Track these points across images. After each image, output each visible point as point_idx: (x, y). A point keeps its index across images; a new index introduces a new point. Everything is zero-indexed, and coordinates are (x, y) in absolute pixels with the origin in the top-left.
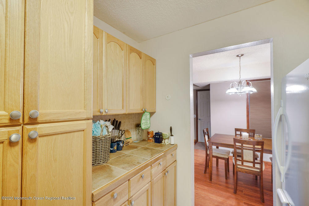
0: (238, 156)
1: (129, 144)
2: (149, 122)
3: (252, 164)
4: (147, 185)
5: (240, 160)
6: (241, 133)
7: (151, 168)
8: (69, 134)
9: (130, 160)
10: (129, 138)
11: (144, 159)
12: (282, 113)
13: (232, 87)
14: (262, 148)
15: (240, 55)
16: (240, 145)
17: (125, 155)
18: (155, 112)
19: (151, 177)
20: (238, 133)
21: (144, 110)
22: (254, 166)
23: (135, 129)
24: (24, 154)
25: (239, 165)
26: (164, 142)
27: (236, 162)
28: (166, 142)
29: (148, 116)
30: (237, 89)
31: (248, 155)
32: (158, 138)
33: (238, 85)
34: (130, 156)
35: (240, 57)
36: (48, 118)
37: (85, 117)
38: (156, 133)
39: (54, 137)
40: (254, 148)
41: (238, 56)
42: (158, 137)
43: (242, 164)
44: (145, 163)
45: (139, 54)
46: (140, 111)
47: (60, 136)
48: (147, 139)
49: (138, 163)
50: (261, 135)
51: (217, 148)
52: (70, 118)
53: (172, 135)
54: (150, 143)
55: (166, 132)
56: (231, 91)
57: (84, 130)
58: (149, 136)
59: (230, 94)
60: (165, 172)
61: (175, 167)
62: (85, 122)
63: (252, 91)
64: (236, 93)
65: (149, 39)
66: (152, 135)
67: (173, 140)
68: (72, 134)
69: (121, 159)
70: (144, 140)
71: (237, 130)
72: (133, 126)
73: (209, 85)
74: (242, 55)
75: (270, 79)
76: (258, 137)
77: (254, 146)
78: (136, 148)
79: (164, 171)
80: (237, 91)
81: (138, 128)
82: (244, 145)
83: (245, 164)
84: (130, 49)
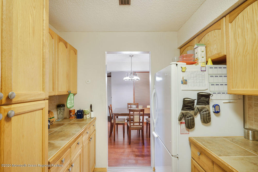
0: (131, 121)
1: (53, 123)
2: (73, 102)
3: (139, 123)
4: (80, 150)
5: (132, 123)
6: (131, 106)
7: (82, 137)
8: (32, 113)
9: (64, 134)
10: (52, 118)
11: (76, 131)
12: (155, 92)
13: (127, 76)
14: (144, 113)
15: (132, 56)
16: (132, 113)
17: (56, 131)
18: (76, 93)
19: (83, 143)
20: (129, 106)
21: (69, 92)
22: (140, 124)
23: (56, 110)
25: (132, 126)
26: (86, 117)
27: (130, 124)
28: (87, 117)
29: (72, 97)
30: (130, 77)
31: (136, 118)
32: (80, 115)
33: (131, 75)
34: (61, 131)
35: (131, 57)
36: (20, 99)
37: (44, 97)
38: (78, 111)
40: (140, 113)
41: (130, 56)
42: (80, 113)
43: (134, 124)
44: (79, 133)
45: (66, 44)
46: (66, 93)
47: (26, 114)
48: (68, 117)
49: (73, 134)
50: (142, 106)
51: (117, 117)
52: (35, 98)
53: (92, 111)
54: (72, 120)
55: (87, 109)
56: (127, 78)
57: (42, 109)
58: (72, 114)
59: (126, 80)
60: (90, 139)
61: (95, 134)
63: (138, 79)
64: (129, 80)
65: (70, 32)
66: (74, 113)
67: (93, 115)
69: (55, 134)
70: (65, 118)
71: (129, 104)
72: (55, 107)
73: (111, 73)
74: (133, 56)
75: (149, 72)
76: (140, 107)
77: (140, 112)
78: (62, 125)
80: (130, 79)
81: (60, 108)
82: (135, 113)
83: (135, 124)
84: (59, 39)
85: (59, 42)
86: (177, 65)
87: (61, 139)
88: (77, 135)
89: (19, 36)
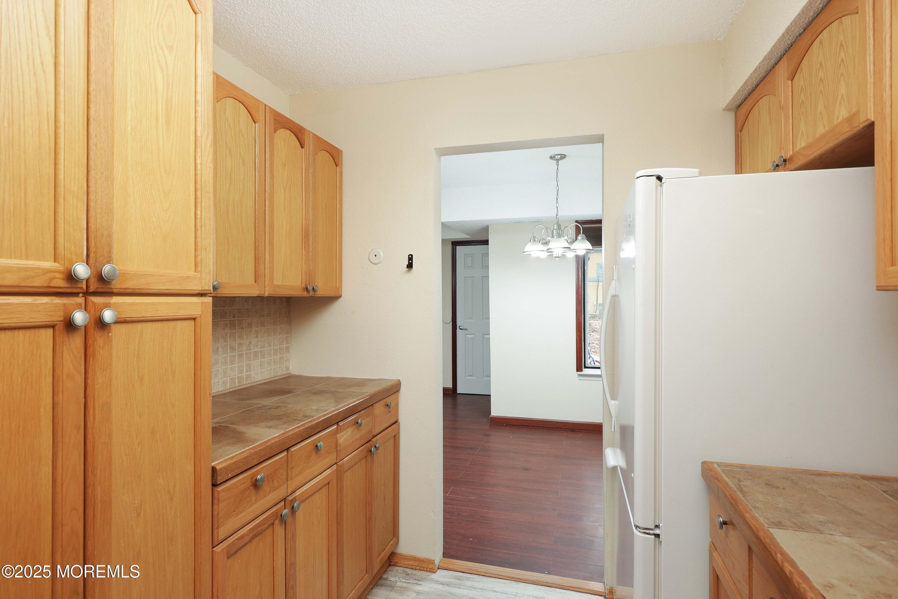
7: (337, 432)
9: (279, 414)
15: (559, 156)
18: (339, 297)
19: (338, 452)
21: (310, 288)
24: (90, 358)
34: (277, 408)
35: (558, 160)
36: (130, 285)
37: (197, 287)
39: (139, 326)
41: (552, 158)
45: (298, 133)
52: (170, 288)
57: (195, 319)
60: (370, 446)
61: (396, 438)
62: (198, 301)
68: (173, 323)
73: (487, 228)
74: (563, 157)
79: (367, 445)
84: (275, 120)
85: (275, 131)
86: (659, 178)
87: (268, 424)
88: (314, 420)
89: (129, 128)
